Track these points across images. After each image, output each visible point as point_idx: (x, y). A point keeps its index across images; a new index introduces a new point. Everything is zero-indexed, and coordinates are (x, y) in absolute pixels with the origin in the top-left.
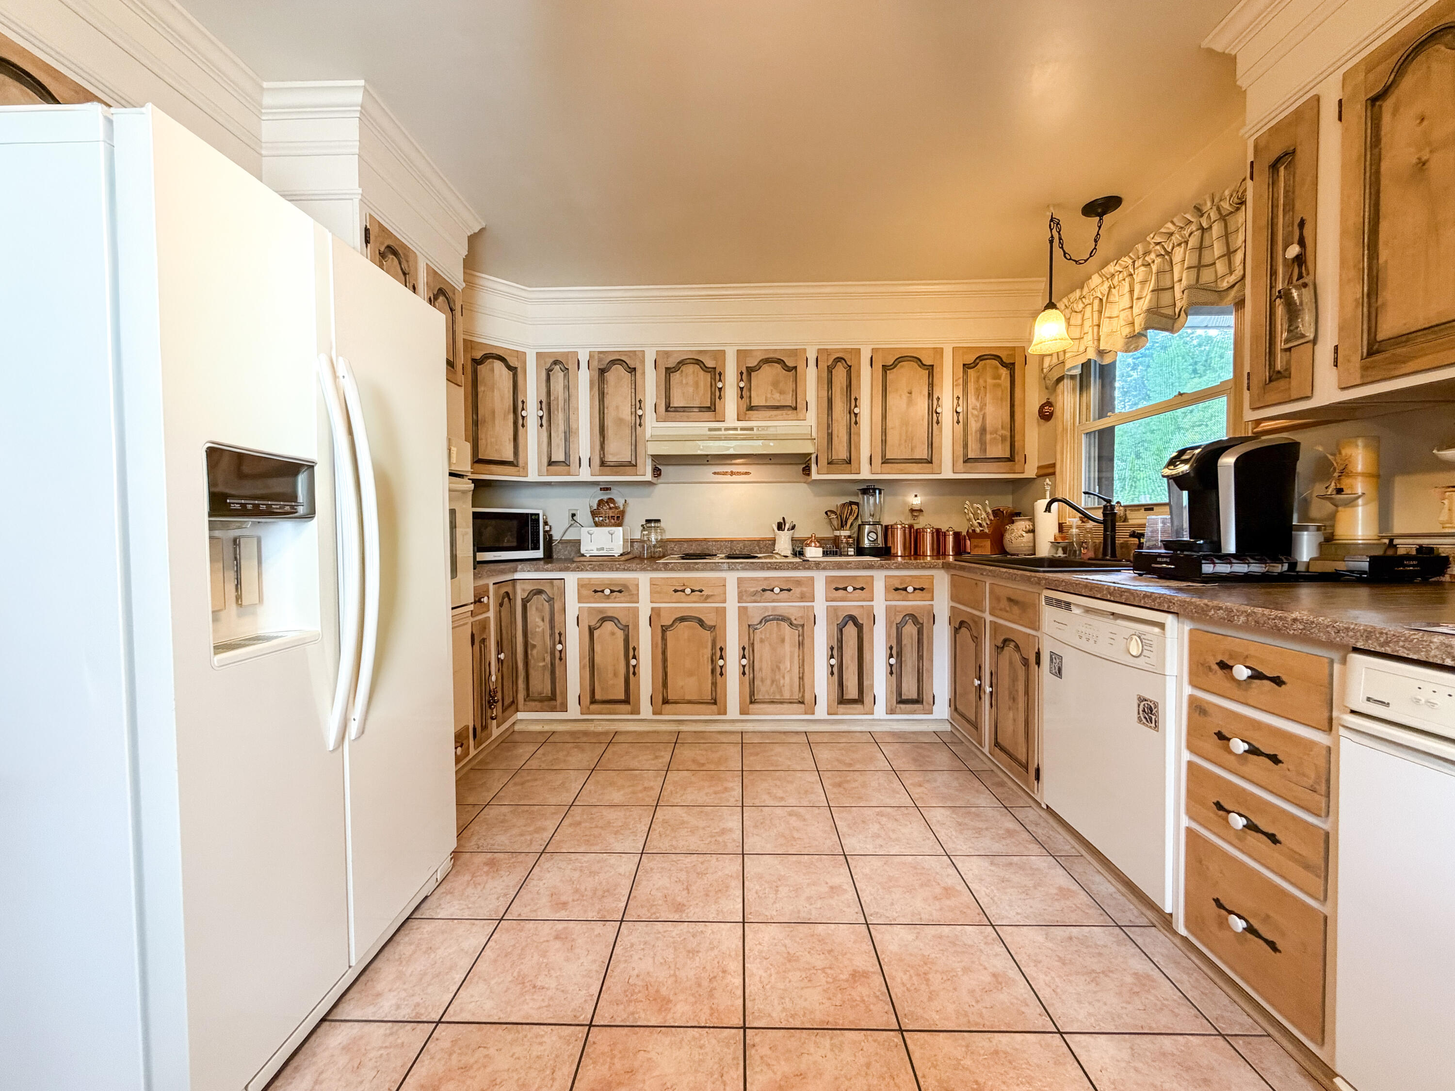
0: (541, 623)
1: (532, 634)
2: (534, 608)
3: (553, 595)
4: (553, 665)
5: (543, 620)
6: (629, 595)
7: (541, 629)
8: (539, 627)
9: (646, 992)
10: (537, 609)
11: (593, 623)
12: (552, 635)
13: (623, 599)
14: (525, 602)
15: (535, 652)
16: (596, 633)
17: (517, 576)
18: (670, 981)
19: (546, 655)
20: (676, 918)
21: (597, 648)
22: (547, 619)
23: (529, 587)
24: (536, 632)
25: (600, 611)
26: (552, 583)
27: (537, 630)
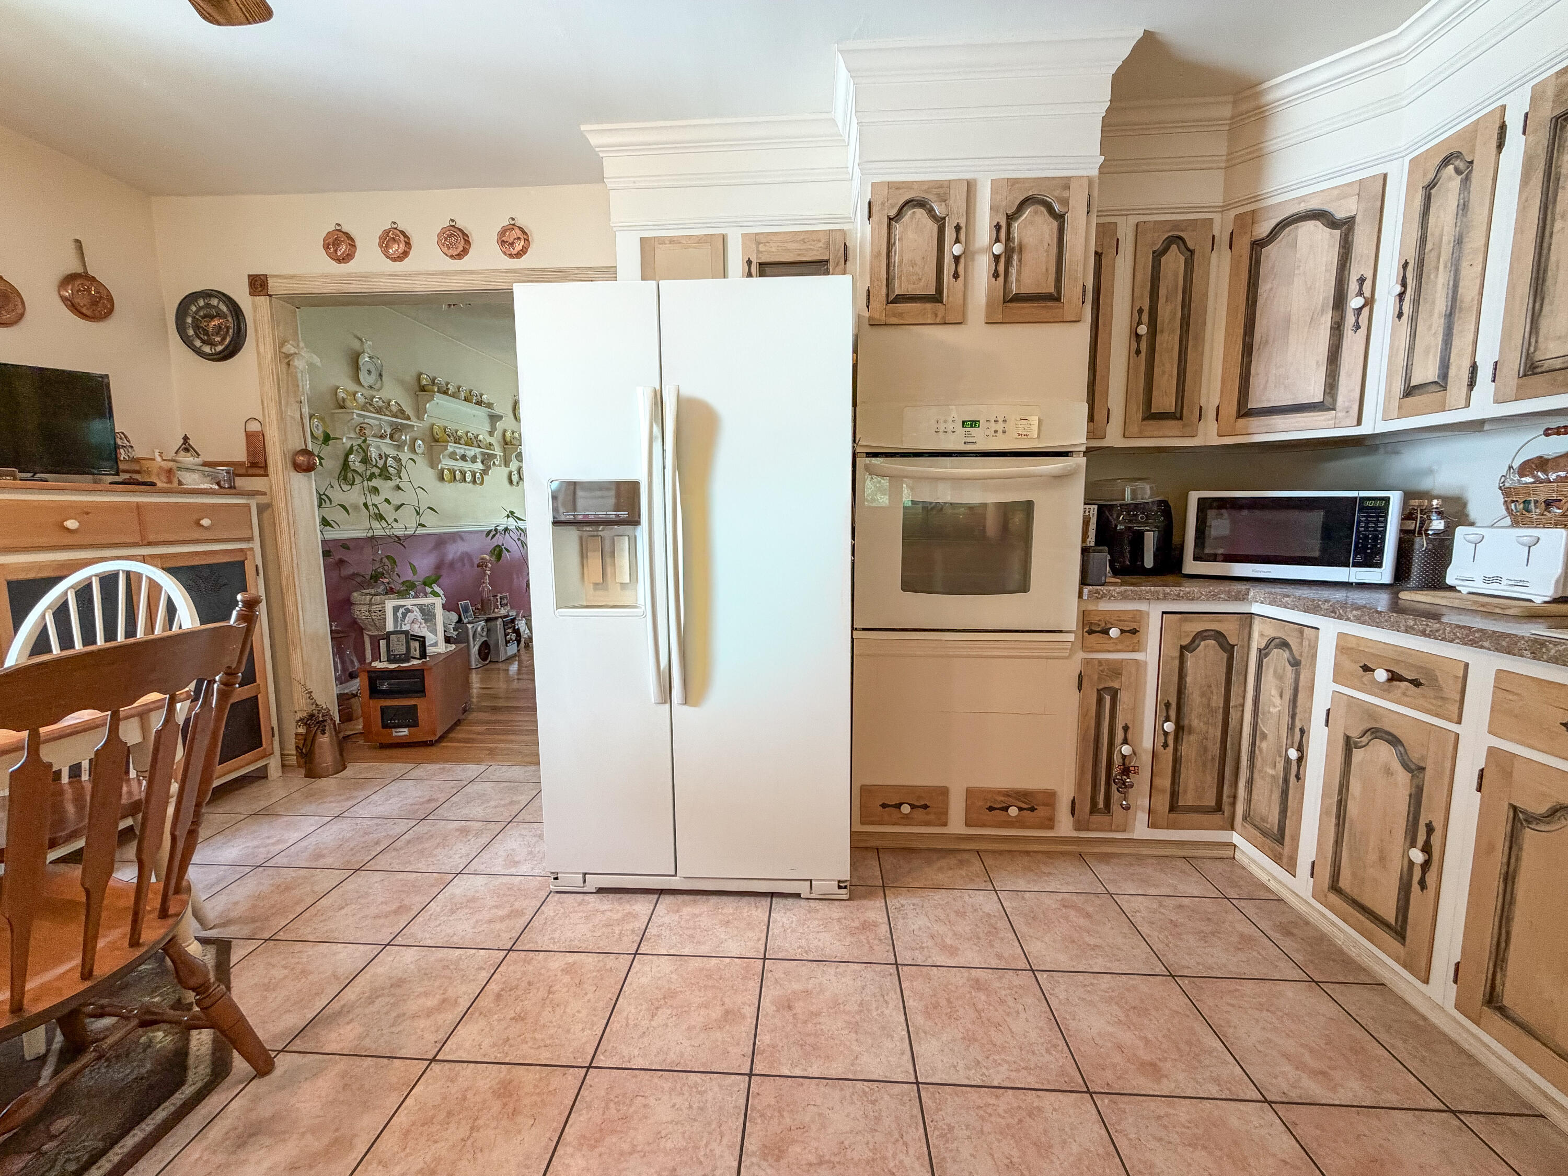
0: (1277, 701)
1: (1263, 714)
2: (1271, 671)
3: (1301, 655)
4: (1286, 780)
5: (1281, 696)
6: (1436, 698)
7: (1277, 709)
8: (1275, 706)
9: (616, 1118)
10: (1275, 672)
11: (1354, 734)
12: (1291, 728)
13: (1421, 701)
14: (1263, 653)
15: (1264, 745)
16: (1358, 755)
17: (1256, 608)
18: (626, 1147)
19: (1278, 759)
20: (749, 1146)
21: (1355, 787)
22: (1288, 695)
23: (1271, 632)
24: (1269, 712)
25: (1370, 712)
26: (1302, 633)
27: (1271, 710)
